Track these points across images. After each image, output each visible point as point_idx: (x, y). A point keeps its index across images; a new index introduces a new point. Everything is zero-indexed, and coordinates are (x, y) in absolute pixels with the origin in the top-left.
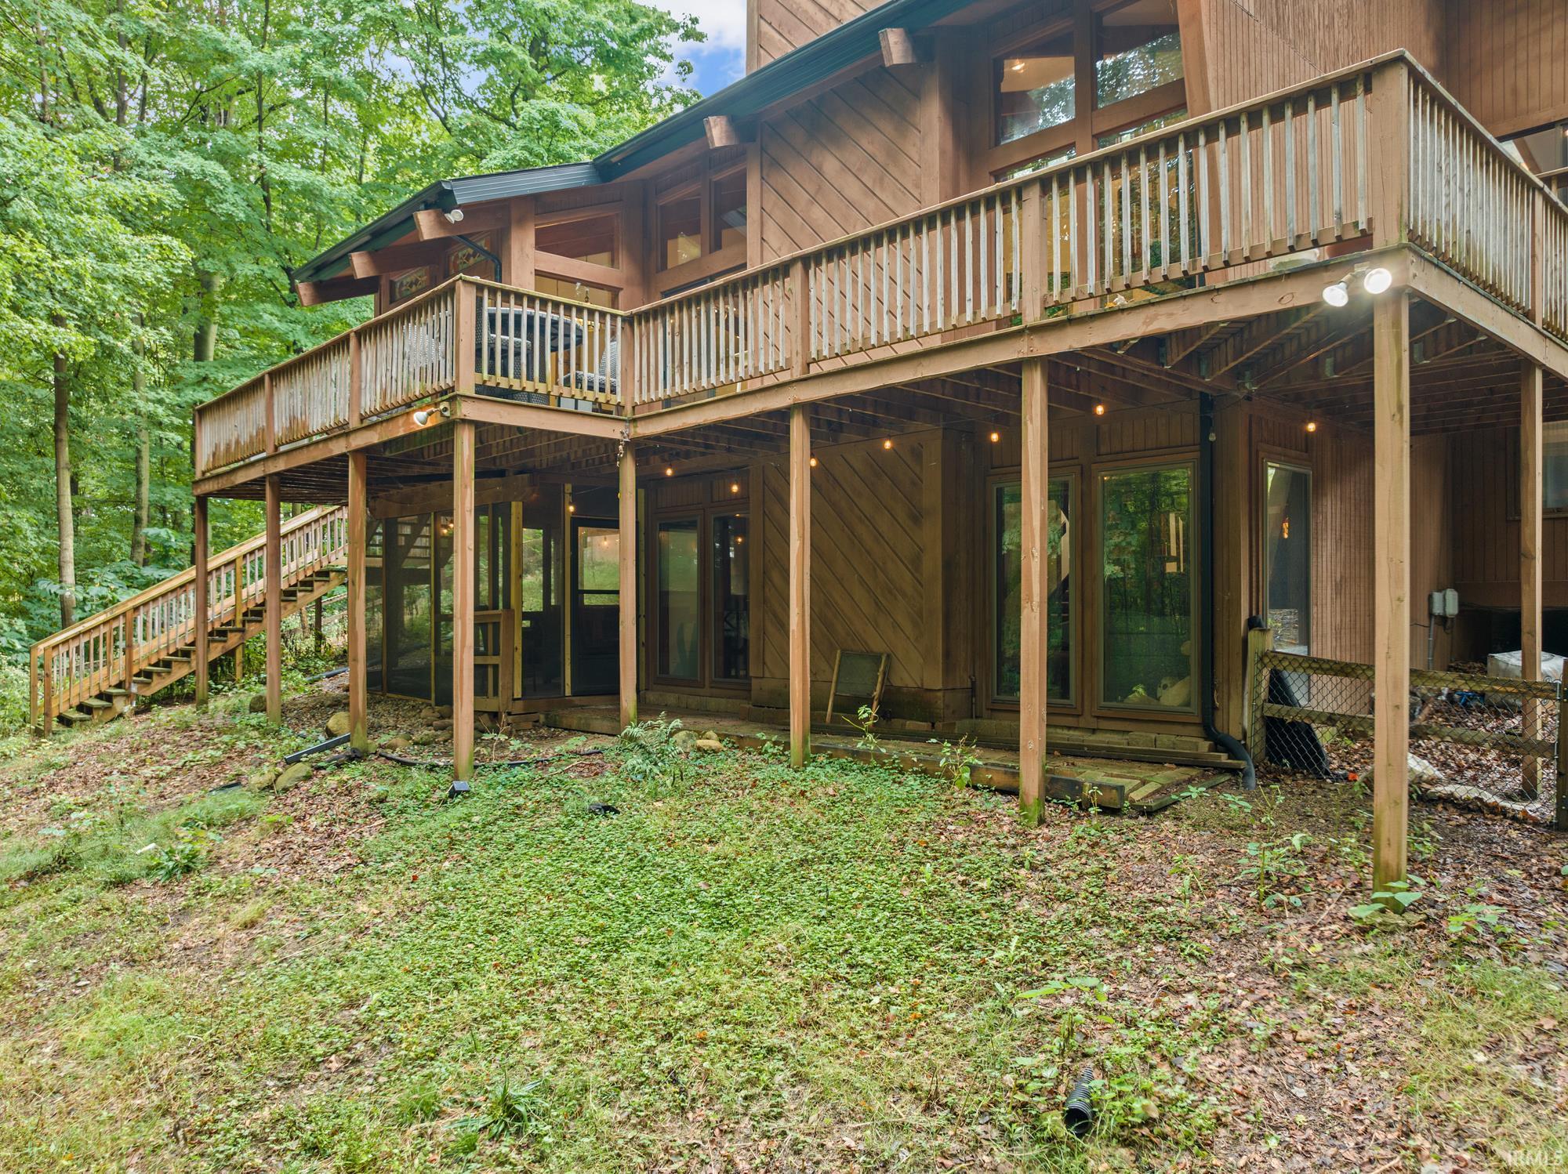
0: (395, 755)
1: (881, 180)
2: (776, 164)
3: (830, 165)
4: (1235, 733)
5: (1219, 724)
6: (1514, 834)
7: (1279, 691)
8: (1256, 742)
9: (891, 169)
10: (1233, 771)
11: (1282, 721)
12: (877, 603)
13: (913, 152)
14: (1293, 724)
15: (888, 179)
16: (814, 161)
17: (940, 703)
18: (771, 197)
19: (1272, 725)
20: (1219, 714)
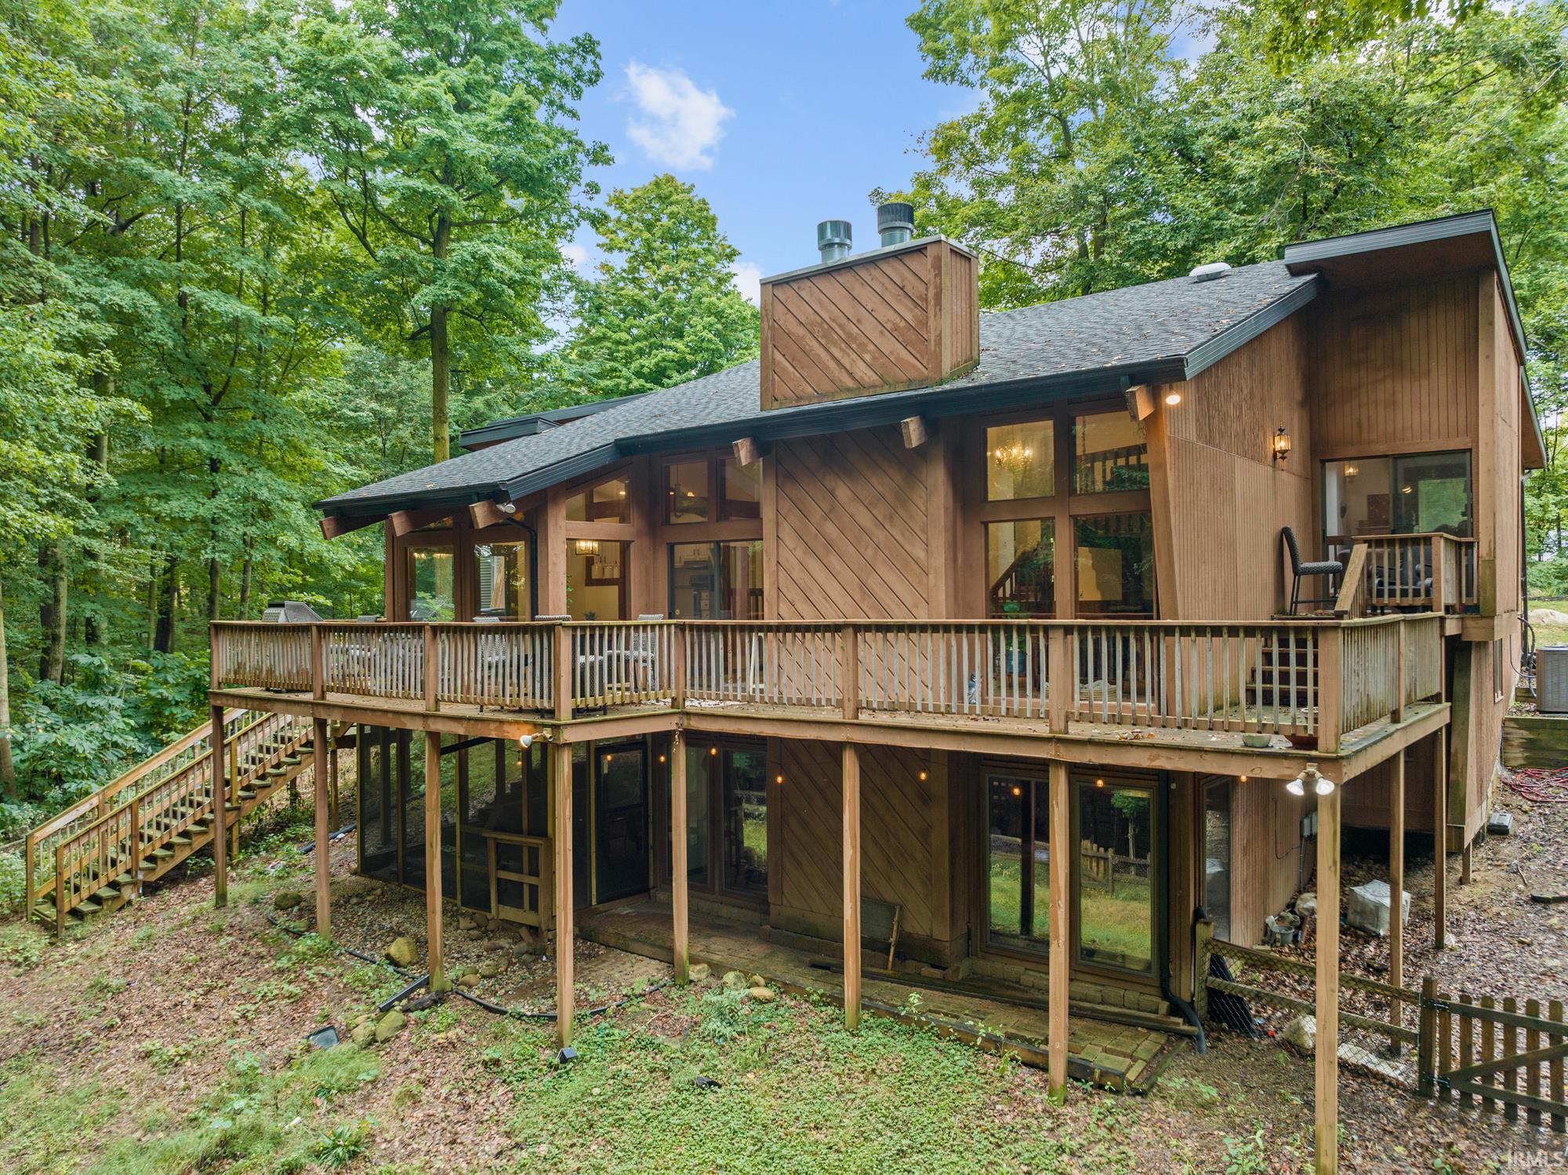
0: (473, 995)
1: (891, 518)
2: (790, 476)
3: (843, 492)
4: (1186, 997)
5: (1173, 985)
6: (1392, 1101)
7: (1218, 968)
8: (1201, 1004)
9: (899, 510)
10: (1189, 1036)
11: (1222, 993)
12: (889, 861)
13: (920, 503)
14: (1230, 995)
15: (896, 519)
16: (827, 484)
17: (947, 951)
18: (786, 505)
19: (1213, 994)
20: (1172, 980)
